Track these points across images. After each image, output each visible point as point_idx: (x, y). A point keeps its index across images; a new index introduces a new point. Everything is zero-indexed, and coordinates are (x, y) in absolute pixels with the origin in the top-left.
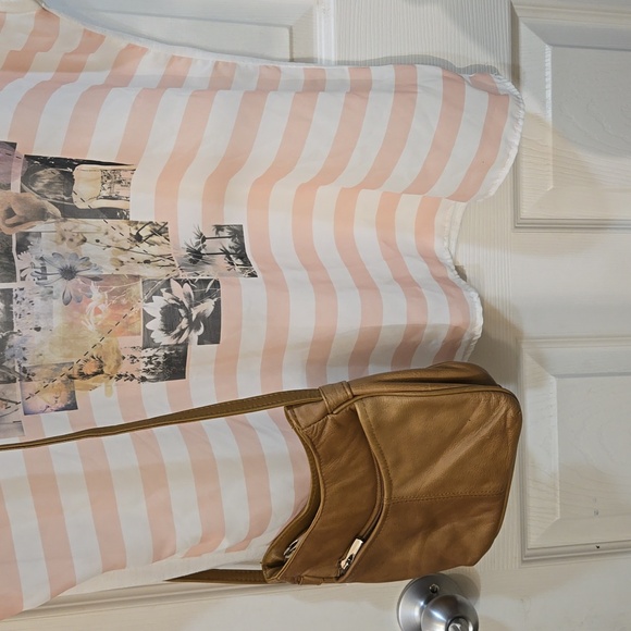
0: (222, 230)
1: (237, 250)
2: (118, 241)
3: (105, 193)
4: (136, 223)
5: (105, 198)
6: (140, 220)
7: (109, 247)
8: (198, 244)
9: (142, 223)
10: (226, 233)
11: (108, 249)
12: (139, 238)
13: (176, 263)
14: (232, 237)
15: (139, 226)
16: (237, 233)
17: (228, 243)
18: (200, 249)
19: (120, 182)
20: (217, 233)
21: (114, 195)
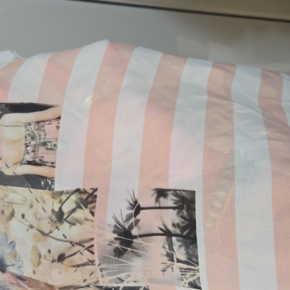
0: (165, 196)
1: (183, 229)
2: (39, 220)
3: (28, 158)
4: (61, 193)
5: (29, 163)
6: (65, 189)
7: (32, 227)
8: (129, 217)
9: (67, 193)
10: (170, 201)
11: (31, 230)
12: (60, 216)
13: (96, 258)
14: (179, 208)
15: (64, 197)
16: (186, 202)
17: (171, 218)
18: (131, 227)
19: (45, 144)
20: (157, 200)
21: (37, 160)
